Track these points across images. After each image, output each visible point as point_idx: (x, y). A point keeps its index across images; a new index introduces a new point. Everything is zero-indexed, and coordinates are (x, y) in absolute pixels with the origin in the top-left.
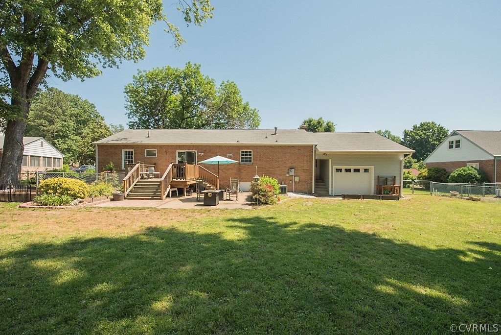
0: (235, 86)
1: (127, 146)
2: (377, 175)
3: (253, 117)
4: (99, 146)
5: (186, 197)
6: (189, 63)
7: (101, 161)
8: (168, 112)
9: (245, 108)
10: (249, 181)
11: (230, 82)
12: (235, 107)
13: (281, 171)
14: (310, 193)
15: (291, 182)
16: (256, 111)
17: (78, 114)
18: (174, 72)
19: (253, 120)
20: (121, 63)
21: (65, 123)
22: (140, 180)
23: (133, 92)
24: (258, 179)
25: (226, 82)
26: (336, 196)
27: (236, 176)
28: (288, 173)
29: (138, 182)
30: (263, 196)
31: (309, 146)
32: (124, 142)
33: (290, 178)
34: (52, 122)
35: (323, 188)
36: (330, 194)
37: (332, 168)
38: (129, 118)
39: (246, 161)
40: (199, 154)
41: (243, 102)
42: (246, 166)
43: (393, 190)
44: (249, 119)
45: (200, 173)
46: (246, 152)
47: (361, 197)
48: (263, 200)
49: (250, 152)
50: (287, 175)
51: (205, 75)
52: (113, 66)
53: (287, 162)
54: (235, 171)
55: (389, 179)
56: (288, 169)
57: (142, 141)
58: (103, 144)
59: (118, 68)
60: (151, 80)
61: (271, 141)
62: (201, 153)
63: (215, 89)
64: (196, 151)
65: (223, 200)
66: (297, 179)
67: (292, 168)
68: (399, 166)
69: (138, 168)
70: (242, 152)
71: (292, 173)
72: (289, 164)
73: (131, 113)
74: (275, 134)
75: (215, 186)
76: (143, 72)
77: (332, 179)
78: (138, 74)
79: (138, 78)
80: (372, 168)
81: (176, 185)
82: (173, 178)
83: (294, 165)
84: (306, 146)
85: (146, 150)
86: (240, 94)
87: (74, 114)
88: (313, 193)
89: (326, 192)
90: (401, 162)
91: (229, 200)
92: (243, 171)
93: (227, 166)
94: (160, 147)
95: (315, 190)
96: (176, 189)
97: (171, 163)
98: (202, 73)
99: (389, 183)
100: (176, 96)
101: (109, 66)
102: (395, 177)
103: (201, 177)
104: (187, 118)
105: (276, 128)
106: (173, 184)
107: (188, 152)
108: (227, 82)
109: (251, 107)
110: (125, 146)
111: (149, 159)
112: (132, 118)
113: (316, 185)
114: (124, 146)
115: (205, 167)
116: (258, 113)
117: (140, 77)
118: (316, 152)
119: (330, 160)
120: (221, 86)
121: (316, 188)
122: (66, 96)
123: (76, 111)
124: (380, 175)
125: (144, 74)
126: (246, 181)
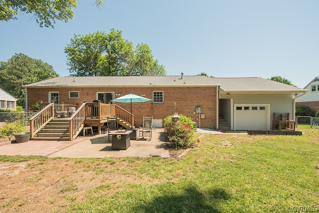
0: (147, 47)
1: (53, 88)
2: (273, 112)
3: (161, 71)
4: (28, 88)
5: (100, 135)
6: (113, 29)
7: (30, 102)
8: (99, 68)
9: (155, 65)
10: (161, 119)
11: (144, 44)
12: (148, 62)
13: (189, 110)
14: (215, 129)
15: (197, 119)
16: (163, 67)
17: (40, 72)
18: (102, 35)
19: (161, 73)
20: (55, 23)
21: (30, 78)
22: (54, 119)
23: (70, 51)
24: (178, 118)
25: (140, 44)
26: (238, 131)
27: (149, 114)
28: (195, 111)
29: (52, 121)
30: (182, 137)
31: (213, 87)
32: (50, 85)
33: (197, 115)
34: (19, 77)
35: (224, 124)
36: (232, 129)
37: (233, 106)
38: (70, 72)
39: (158, 101)
40: (117, 94)
41: (154, 59)
42: (158, 105)
43: (286, 125)
44: (158, 73)
45: (117, 112)
46: (158, 93)
47: (267, 132)
48: (181, 142)
49: (161, 93)
50: (195, 113)
51: (126, 40)
52: (49, 26)
53: (194, 101)
54: (148, 110)
55: (284, 115)
56: (195, 107)
57: (66, 84)
58: (31, 87)
59: (53, 27)
60: (84, 42)
61: (179, 83)
62: (118, 94)
63: (133, 49)
64: (114, 92)
65: (135, 139)
66: (203, 116)
67: (198, 107)
68: (291, 104)
69: (52, 107)
70: (155, 93)
71: (199, 111)
72: (196, 104)
73: (72, 68)
74: (182, 78)
75: (131, 123)
76: (78, 36)
77: (234, 116)
78: (75, 38)
79: (75, 40)
80: (268, 106)
81: (91, 124)
82: (86, 117)
83: (201, 104)
84: (211, 87)
85: (69, 92)
86: (151, 53)
87: (37, 72)
88: (217, 128)
89: (228, 128)
90: (293, 100)
91: (143, 139)
92: (155, 110)
93: (141, 105)
94: (83, 89)
95: (219, 126)
96: (91, 128)
97: (85, 102)
98: (122, 37)
99: (283, 119)
100: (104, 55)
101: (46, 26)
102: (288, 114)
103: (117, 115)
104: (113, 71)
105: (182, 74)
106: (86, 123)
107: (107, 93)
108: (142, 44)
109: (159, 64)
110: (52, 88)
111: (73, 99)
112: (73, 72)
113: (219, 121)
114: (50, 88)
115: (122, 106)
116: (165, 68)
117: (76, 40)
118: (220, 93)
119: (232, 100)
120: (137, 47)
121: (219, 123)
122: (30, 60)
123: (39, 70)
124: (275, 112)
125: (79, 38)
126: (158, 119)
